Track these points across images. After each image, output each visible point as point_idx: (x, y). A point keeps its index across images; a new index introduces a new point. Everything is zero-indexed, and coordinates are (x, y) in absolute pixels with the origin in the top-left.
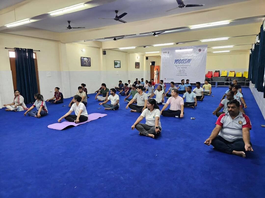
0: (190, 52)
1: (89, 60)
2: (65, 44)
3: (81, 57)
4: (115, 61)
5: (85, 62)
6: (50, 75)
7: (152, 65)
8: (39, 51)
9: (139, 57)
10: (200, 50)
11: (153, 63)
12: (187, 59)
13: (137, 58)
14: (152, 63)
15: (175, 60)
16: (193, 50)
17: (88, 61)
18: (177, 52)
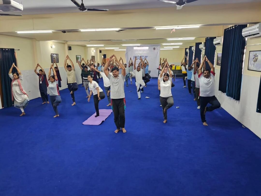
0: (146, 50)
1: (57, 55)
2: (39, 41)
3: (51, 54)
4: (77, 56)
5: (54, 58)
6: (28, 74)
7: (104, 58)
8: (19, 50)
9: (94, 51)
10: (154, 49)
11: (105, 56)
12: (144, 56)
13: (93, 51)
14: (103, 55)
15: (134, 56)
16: (149, 48)
17: (56, 57)
18: (135, 49)
